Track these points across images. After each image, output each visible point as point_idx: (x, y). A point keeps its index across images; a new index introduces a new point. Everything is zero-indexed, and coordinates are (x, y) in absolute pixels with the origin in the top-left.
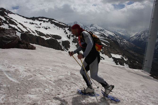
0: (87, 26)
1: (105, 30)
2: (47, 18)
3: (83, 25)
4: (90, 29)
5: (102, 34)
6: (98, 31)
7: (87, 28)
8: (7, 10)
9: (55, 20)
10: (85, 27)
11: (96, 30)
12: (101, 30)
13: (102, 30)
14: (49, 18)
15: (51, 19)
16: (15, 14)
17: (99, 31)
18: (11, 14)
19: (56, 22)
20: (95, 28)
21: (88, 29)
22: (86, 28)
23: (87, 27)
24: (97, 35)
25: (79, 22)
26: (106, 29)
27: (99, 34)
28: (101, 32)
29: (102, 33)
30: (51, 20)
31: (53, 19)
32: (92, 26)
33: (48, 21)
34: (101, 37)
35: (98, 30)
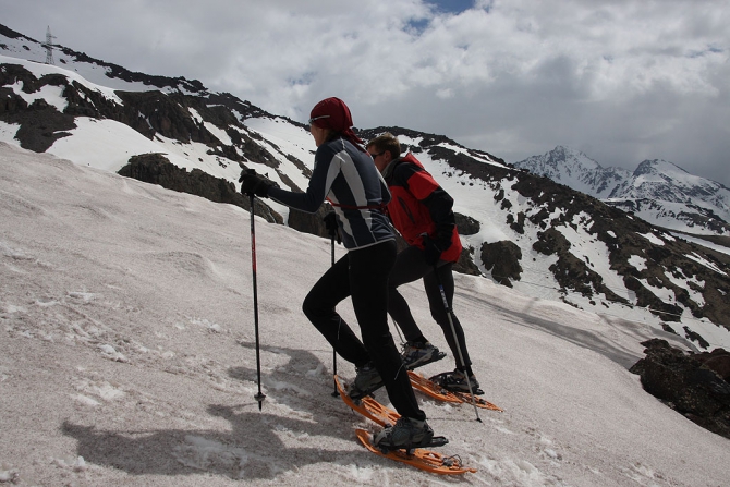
0: (620, 169)
1: (722, 192)
2: (413, 134)
3: (599, 167)
4: (636, 185)
5: (700, 209)
6: (678, 196)
7: (619, 182)
8: (246, 102)
9: (452, 143)
10: (610, 175)
11: (668, 192)
12: (696, 191)
13: (704, 193)
14: (422, 134)
15: (433, 136)
16: (274, 117)
17: (687, 197)
18: (257, 116)
19: (457, 150)
20: (663, 181)
21: (624, 186)
22: (612, 179)
23: (618, 178)
24: (673, 215)
25: (575, 153)
26: (723, 187)
27: (682, 213)
28: (696, 201)
29: (703, 205)
30: (431, 143)
31: (444, 139)
32: (643, 168)
33: (417, 145)
34: (697, 230)
35: (681, 189)
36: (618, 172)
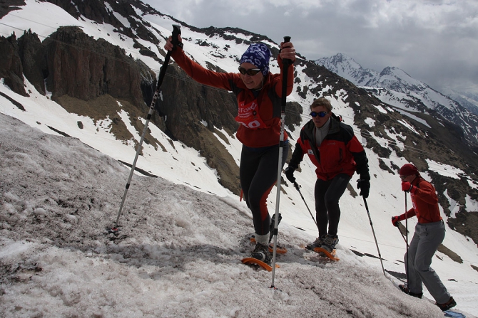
0: (373, 71)
1: (428, 90)
2: (247, 33)
3: (361, 68)
4: (381, 81)
5: (414, 98)
6: (404, 90)
7: (371, 78)
8: (147, 5)
9: (270, 41)
10: (367, 73)
11: (398, 87)
12: (414, 88)
13: (418, 89)
14: (253, 34)
15: (259, 35)
16: (163, 15)
17: (408, 91)
18: (152, 13)
19: (272, 45)
20: (396, 80)
21: (374, 80)
22: (368, 76)
23: (371, 75)
24: (398, 100)
25: (348, 58)
26: (428, 87)
27: (404, 99)
28: (413, 93)
29: (416, 96)
30: (257, 39)
31: (265, 38)
32: (385, 72)
33: (248, 40)
34: (411, 109)
35: (405, 86)
36: (372, 73)
